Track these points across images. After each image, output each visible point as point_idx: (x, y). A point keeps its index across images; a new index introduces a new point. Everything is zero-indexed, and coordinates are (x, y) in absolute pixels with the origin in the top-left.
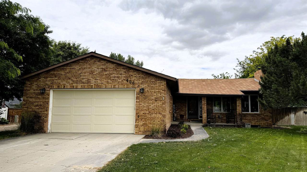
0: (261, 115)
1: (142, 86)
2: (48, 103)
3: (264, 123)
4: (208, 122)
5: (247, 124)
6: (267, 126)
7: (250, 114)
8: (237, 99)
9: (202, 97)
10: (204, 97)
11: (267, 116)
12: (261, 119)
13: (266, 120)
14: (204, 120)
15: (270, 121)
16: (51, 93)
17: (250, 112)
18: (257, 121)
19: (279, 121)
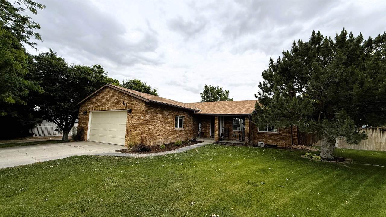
0: (278, 134)
1: (131, 108)
2: (88, 121)
3: (282, 144)
4: (220, 139)
5: (259, 143)
6: (285, 146)
7: (267, 134)
8: (246, 119)
9: (215, 116)
10: (216, 116)
11: (286, 136)
12: (279, 139)
13: (284, 140)
14: (216, 137)
15: (289, 142)
16: (90, 114)
17: (268, 131)
18: (274, 141)
19: (317, 141)
